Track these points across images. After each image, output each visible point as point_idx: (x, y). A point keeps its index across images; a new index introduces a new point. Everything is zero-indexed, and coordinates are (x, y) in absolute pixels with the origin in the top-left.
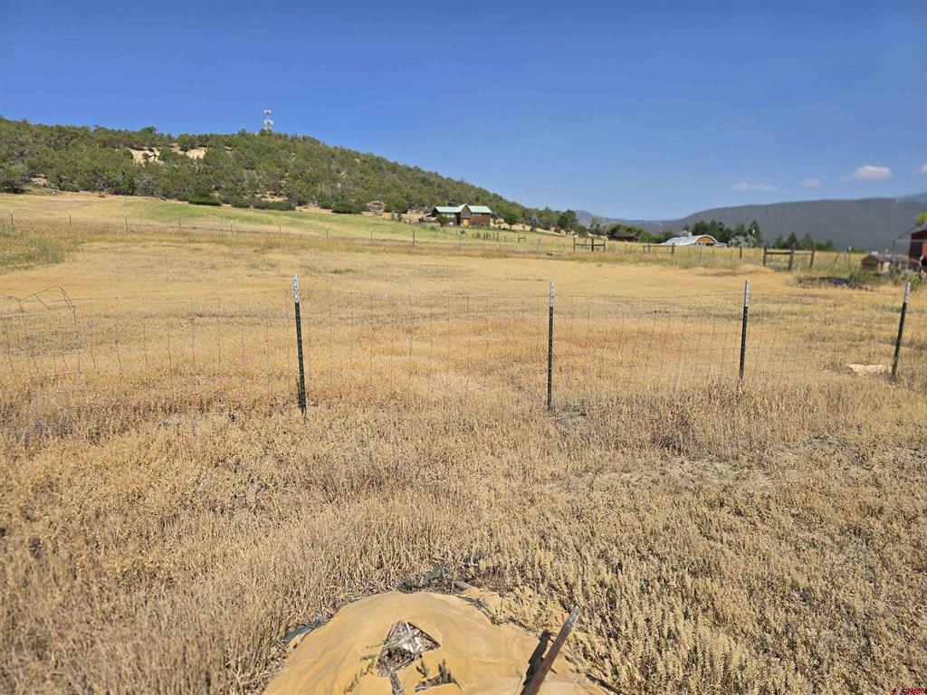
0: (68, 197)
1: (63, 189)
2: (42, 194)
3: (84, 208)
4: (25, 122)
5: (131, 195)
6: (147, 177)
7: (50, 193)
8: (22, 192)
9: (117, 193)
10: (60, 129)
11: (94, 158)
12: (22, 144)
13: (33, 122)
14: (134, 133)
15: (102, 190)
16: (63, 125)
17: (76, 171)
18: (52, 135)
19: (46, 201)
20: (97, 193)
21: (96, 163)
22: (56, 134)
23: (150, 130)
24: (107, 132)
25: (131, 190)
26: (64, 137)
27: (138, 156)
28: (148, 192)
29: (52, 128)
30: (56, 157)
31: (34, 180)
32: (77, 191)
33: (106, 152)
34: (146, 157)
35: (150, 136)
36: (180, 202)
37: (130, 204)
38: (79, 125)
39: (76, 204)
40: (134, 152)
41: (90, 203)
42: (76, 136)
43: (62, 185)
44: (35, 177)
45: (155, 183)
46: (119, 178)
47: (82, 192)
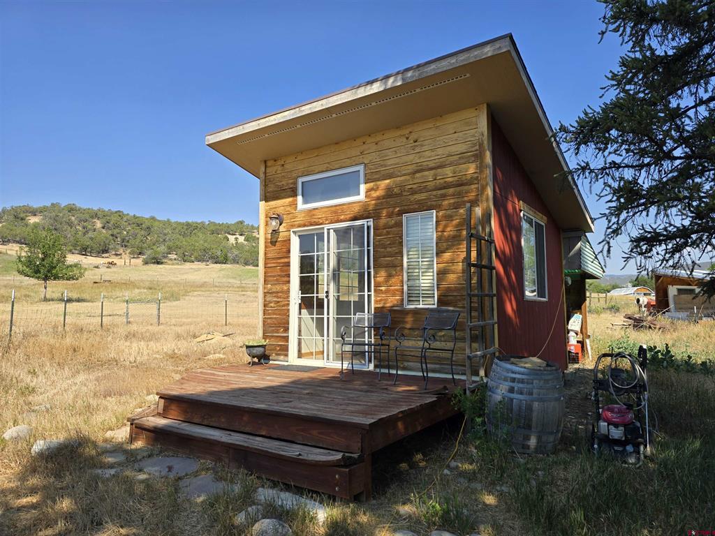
0: (188, 265)
1: (185, 261)
2: (173, 264)
3: (196, 273)
4: (168, 220)
5: (225, 263)
6: (236, 252)
7: (178, 264)
8: (162, 263)
9: (216, 263)
10: (188, 224)
11: (205, 241)
12: (165, 235)
13: (173, 220)
14: (231, 224)
15: (208, 261)
16: (190, 221)
17: (194, 250)
18: (183, 228)
19: (175, 269)
20: (204, 263)
21: (206, 245)
22: (185, 227)
23: (241, 222)
24: (214, 224)
25: (225, 261)
26: (190, 229)
27: (232, 238)
28: (235, 261)
29: (184, 223)
30: (184, 242)
31: (169, 255)
32: (193, 262)
33: (212, 237)
34: (236, 239)
35: (241, 226)
36: (253, 268)
37: (223, 270)
38: (199, 221)
39: (193, 270)
40: (229, 236)
41: (199, 270)
42: (196, 228)
43: (185, 259)
44: (170, 254)
45: (240, 255)
46: (219, 253)
47: (196, 263)
